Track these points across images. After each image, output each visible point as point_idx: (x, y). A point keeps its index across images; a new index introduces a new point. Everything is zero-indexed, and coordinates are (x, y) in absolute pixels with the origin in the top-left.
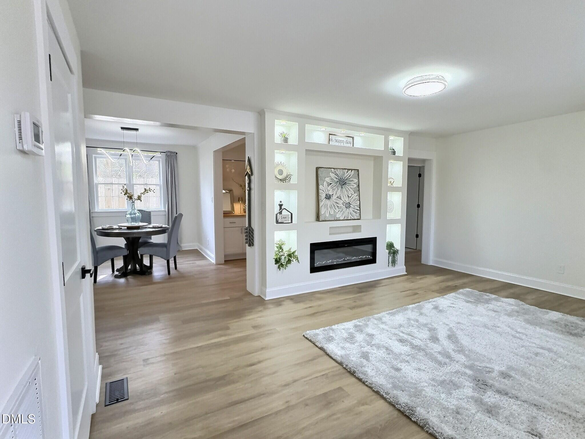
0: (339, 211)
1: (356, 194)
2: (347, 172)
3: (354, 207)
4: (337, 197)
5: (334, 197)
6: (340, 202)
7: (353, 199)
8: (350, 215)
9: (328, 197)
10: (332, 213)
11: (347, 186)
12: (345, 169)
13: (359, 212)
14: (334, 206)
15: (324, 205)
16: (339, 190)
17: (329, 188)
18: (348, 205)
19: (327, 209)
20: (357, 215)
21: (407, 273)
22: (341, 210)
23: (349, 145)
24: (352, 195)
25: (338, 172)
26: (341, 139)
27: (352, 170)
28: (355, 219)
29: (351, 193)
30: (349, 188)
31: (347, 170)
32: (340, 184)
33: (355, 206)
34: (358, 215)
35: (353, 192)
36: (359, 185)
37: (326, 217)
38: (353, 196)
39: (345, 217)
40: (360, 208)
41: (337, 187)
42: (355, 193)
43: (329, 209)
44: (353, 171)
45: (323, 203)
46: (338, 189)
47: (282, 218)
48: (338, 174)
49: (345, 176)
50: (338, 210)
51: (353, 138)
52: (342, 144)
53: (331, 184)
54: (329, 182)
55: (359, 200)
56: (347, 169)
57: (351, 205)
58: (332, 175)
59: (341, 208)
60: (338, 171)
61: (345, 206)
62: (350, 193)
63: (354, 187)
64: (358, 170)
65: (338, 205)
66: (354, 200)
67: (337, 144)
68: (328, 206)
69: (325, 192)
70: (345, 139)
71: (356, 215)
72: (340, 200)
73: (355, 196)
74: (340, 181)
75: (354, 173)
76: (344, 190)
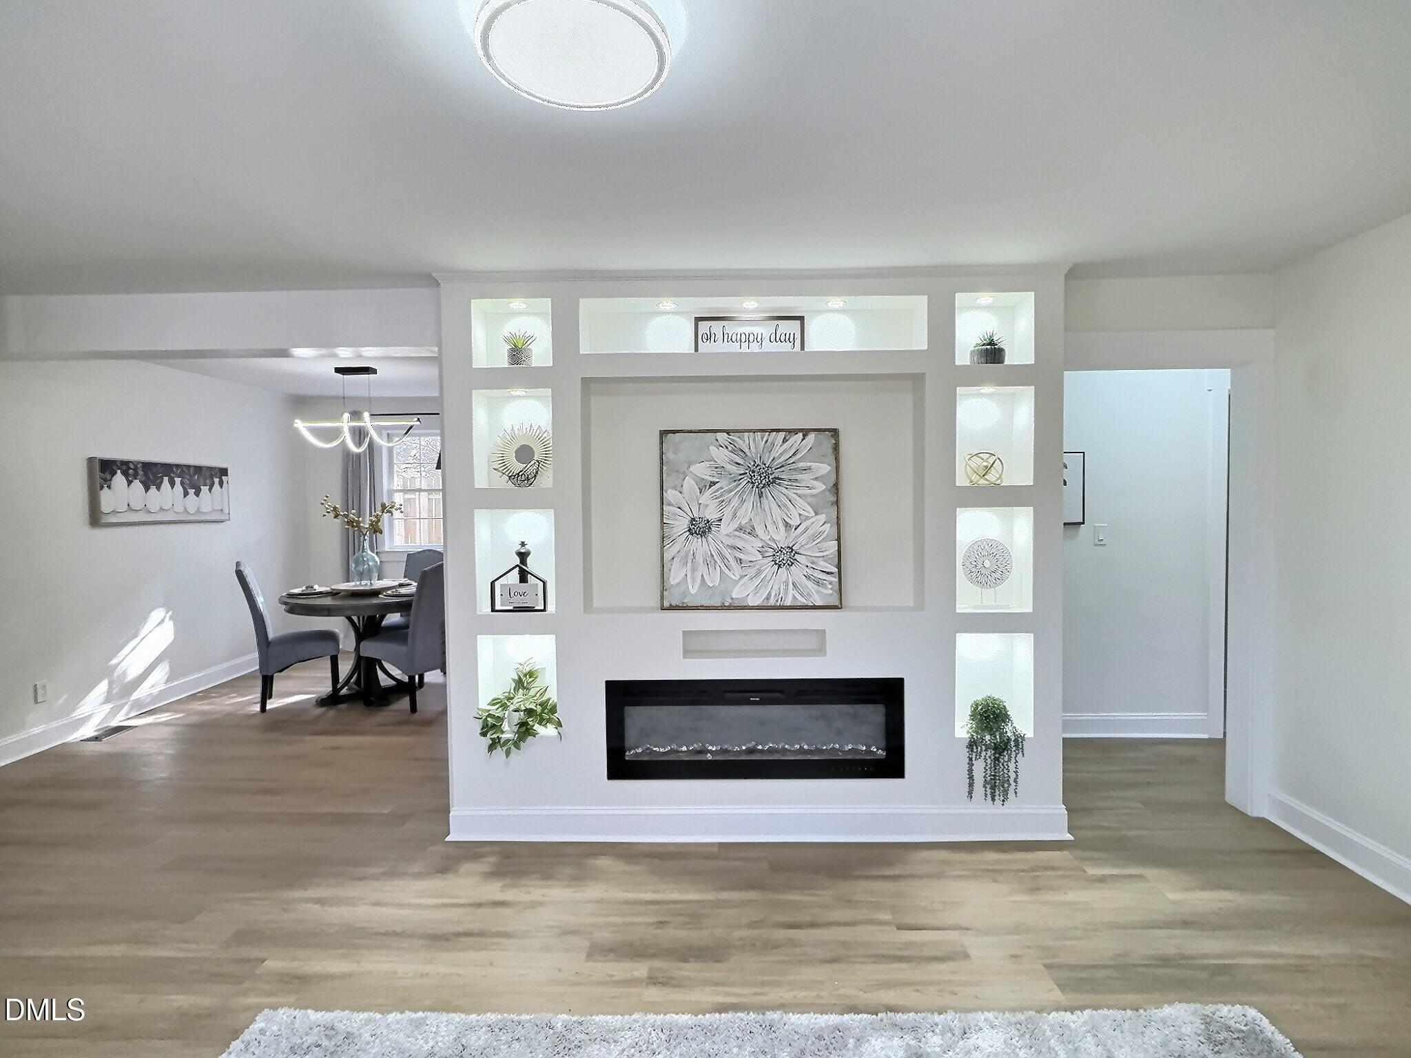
0: (742, 577)
1: (822, 518)
2: (785, 440)
3: (812, 563)
4: (740, 529)
5: (726, 528)
6: (751, 547)
7: (809, 532)
8: (791, 591)
9: (699, 528)
10: (714, 580)
11: (784, 490)
12: (778, 431)
13: (837, 580)
14: (723, 557)
15: (682, 554)
16: (748, 505)
17: (706, 497)
18: (785, 557)
19: (694, 569)
20: (826, 591)
21: (1072, 838)
22: (752, 572)
23: (786, 347)
24: (802, 518)
25: (743, 442)
26: (747, 329)
27: (806, 432)
28: (814, 607)
29: (800, 515)
30: (792, 495)
31: (782, 435)
32: (752, 483)
33: (815, 560)
34: (831, 592)
35: (810, 510)
36: (836, 488)
37: (686, 593)
38: (808, 523)
39: (768, 598)
40: (839, 566)
41: (739, 491)
42: (816, 514)
43: (702, 569)
44: (812, 436)
45: (676, 547)
46: (743, 501)
47: (512, 595)
48: (746, 450)
49: (775, 454)
50: (737, 571)
51: (801, 319)
52: (755, 347)
53: (714, 483)
54: (705, 477)
55: (839, 539)
56: (783, 430)
57: (797, 557)
58: (722, 456)
59: (752, 564)
60: (746, 439)
61: (771, 559)
62: (794, 512)
63: (813, 492)
64: (835, 433)
65: (741, 556)
66: (814, 537)
67: (734, 347)
68: (700, 559)
69: (690, 513)
70: (765, 330)
71: (818, 592)
72: (748, 537)
73: (821, 524)
74: (753, 472)
75: (817, 443)
76: (769, 502)
